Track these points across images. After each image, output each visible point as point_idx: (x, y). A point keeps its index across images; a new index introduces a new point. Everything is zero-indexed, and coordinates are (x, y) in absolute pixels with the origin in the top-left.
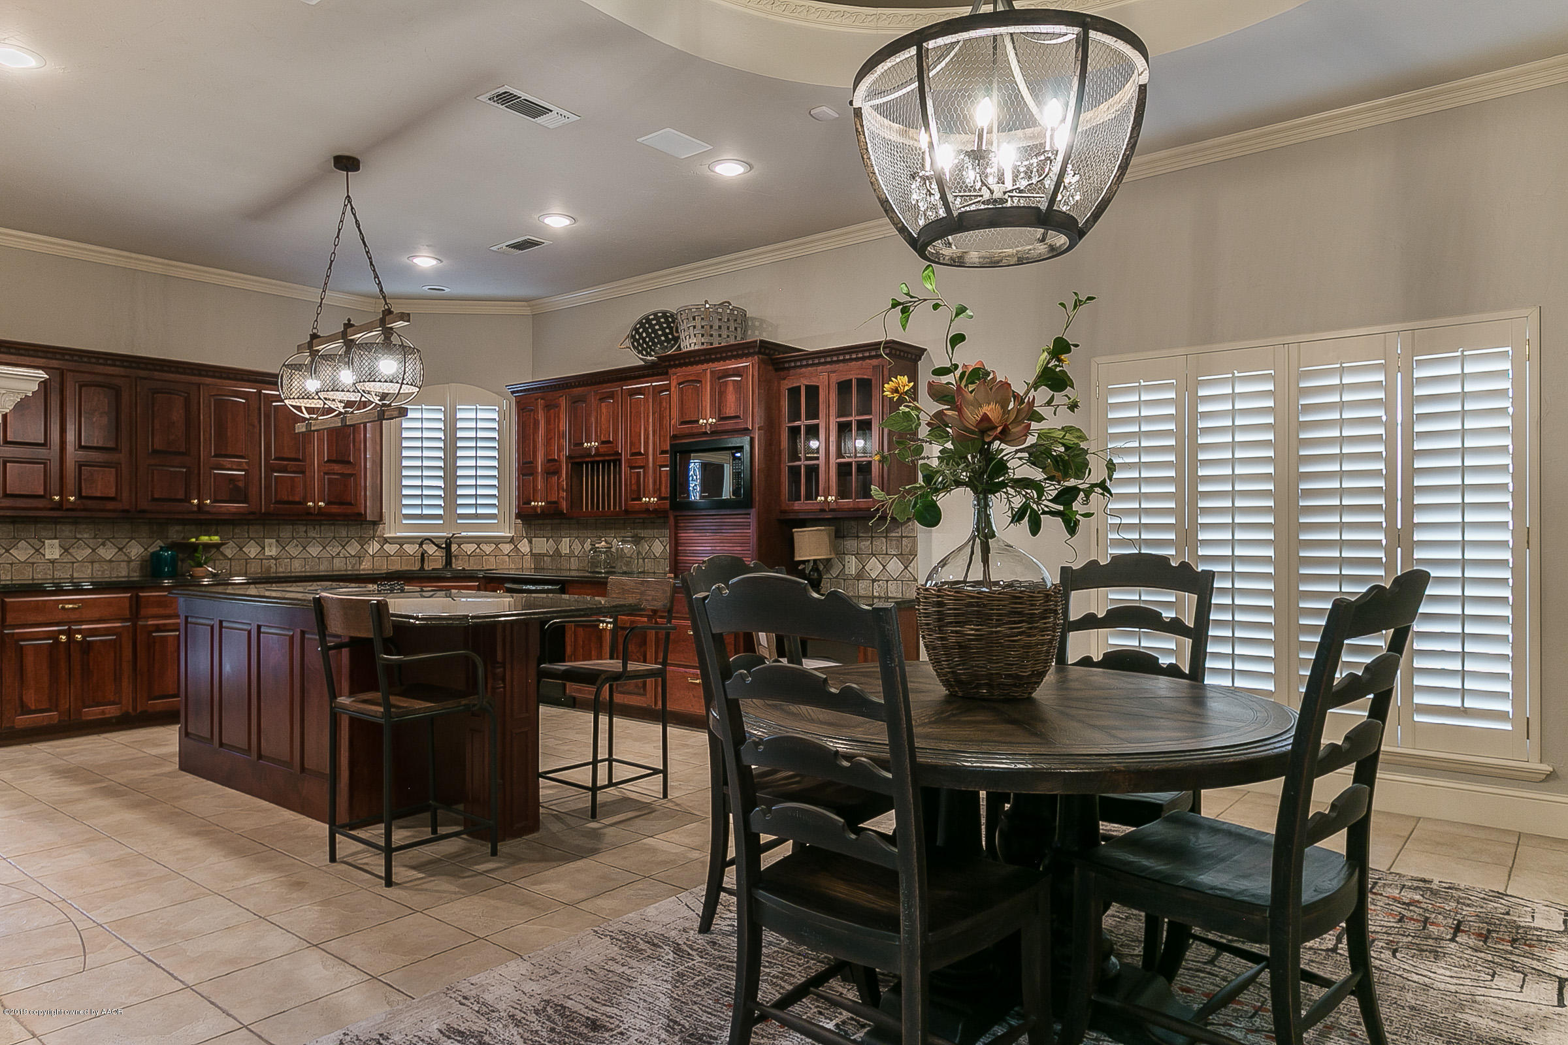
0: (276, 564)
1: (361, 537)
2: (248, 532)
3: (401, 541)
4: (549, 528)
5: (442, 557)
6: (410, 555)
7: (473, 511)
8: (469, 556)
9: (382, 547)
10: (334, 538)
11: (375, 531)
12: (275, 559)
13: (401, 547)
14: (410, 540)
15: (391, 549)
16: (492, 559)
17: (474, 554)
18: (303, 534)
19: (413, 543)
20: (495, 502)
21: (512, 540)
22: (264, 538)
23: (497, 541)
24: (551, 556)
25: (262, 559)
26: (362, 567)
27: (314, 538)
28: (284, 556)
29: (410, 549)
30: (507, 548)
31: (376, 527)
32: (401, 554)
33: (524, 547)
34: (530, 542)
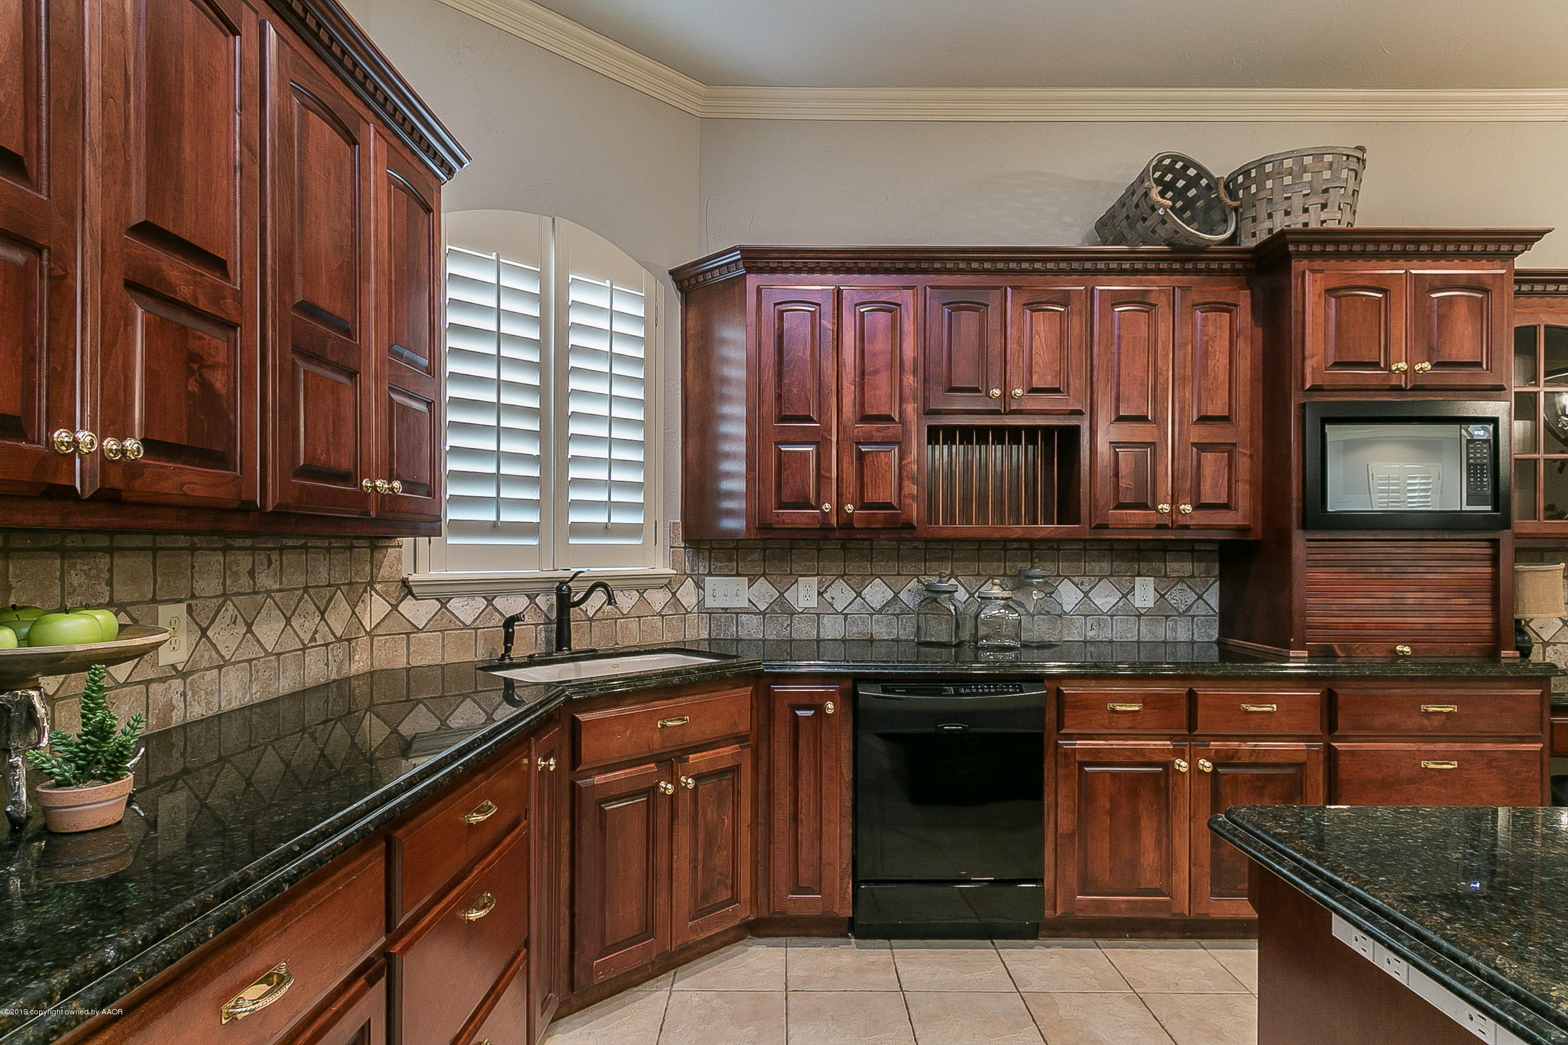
0: (184, 694)
1: (351, 583)
2: (110, 583)
3: (443, 593)
4: (756, 555)
5: (536, 625)
6: (466, 627)
7: (601, 518)
8: (591, 620)
9: (395, 607)
10: (306, 589)
11: (375, 565)
12: (184, 675)
13: (444, 605)
14: (467, 588)
15: (417, 611)
16: (633, 624)
17: (600, 614)
18: (245, 582)
19: (472, 595)
20: (639, 498)
21: (669, 584)
22: (154, 600)
23: (640, 584)
24: (763, 613)
25: (147, 683)
26: (354, 667)
27: (269, 593)
28: (205, 664)
29: (466, 609)
30: (658, 599)
31: (378, 555)
32: (444, 623)
33: (688, 595)
34: (699, 586)
